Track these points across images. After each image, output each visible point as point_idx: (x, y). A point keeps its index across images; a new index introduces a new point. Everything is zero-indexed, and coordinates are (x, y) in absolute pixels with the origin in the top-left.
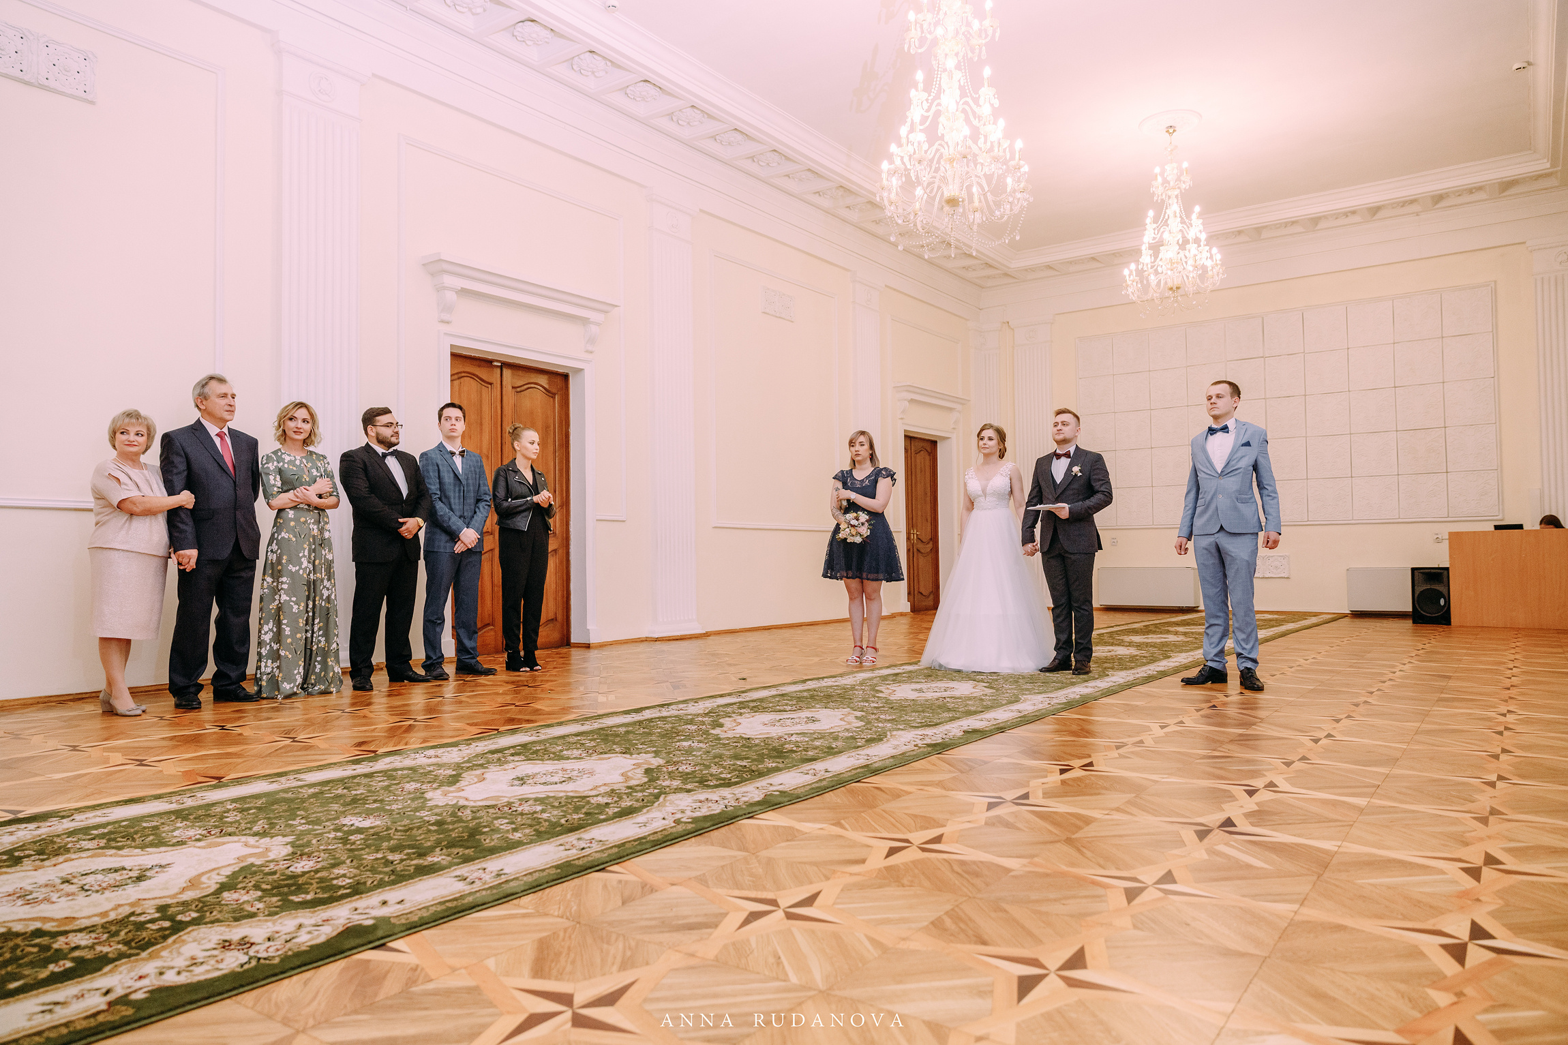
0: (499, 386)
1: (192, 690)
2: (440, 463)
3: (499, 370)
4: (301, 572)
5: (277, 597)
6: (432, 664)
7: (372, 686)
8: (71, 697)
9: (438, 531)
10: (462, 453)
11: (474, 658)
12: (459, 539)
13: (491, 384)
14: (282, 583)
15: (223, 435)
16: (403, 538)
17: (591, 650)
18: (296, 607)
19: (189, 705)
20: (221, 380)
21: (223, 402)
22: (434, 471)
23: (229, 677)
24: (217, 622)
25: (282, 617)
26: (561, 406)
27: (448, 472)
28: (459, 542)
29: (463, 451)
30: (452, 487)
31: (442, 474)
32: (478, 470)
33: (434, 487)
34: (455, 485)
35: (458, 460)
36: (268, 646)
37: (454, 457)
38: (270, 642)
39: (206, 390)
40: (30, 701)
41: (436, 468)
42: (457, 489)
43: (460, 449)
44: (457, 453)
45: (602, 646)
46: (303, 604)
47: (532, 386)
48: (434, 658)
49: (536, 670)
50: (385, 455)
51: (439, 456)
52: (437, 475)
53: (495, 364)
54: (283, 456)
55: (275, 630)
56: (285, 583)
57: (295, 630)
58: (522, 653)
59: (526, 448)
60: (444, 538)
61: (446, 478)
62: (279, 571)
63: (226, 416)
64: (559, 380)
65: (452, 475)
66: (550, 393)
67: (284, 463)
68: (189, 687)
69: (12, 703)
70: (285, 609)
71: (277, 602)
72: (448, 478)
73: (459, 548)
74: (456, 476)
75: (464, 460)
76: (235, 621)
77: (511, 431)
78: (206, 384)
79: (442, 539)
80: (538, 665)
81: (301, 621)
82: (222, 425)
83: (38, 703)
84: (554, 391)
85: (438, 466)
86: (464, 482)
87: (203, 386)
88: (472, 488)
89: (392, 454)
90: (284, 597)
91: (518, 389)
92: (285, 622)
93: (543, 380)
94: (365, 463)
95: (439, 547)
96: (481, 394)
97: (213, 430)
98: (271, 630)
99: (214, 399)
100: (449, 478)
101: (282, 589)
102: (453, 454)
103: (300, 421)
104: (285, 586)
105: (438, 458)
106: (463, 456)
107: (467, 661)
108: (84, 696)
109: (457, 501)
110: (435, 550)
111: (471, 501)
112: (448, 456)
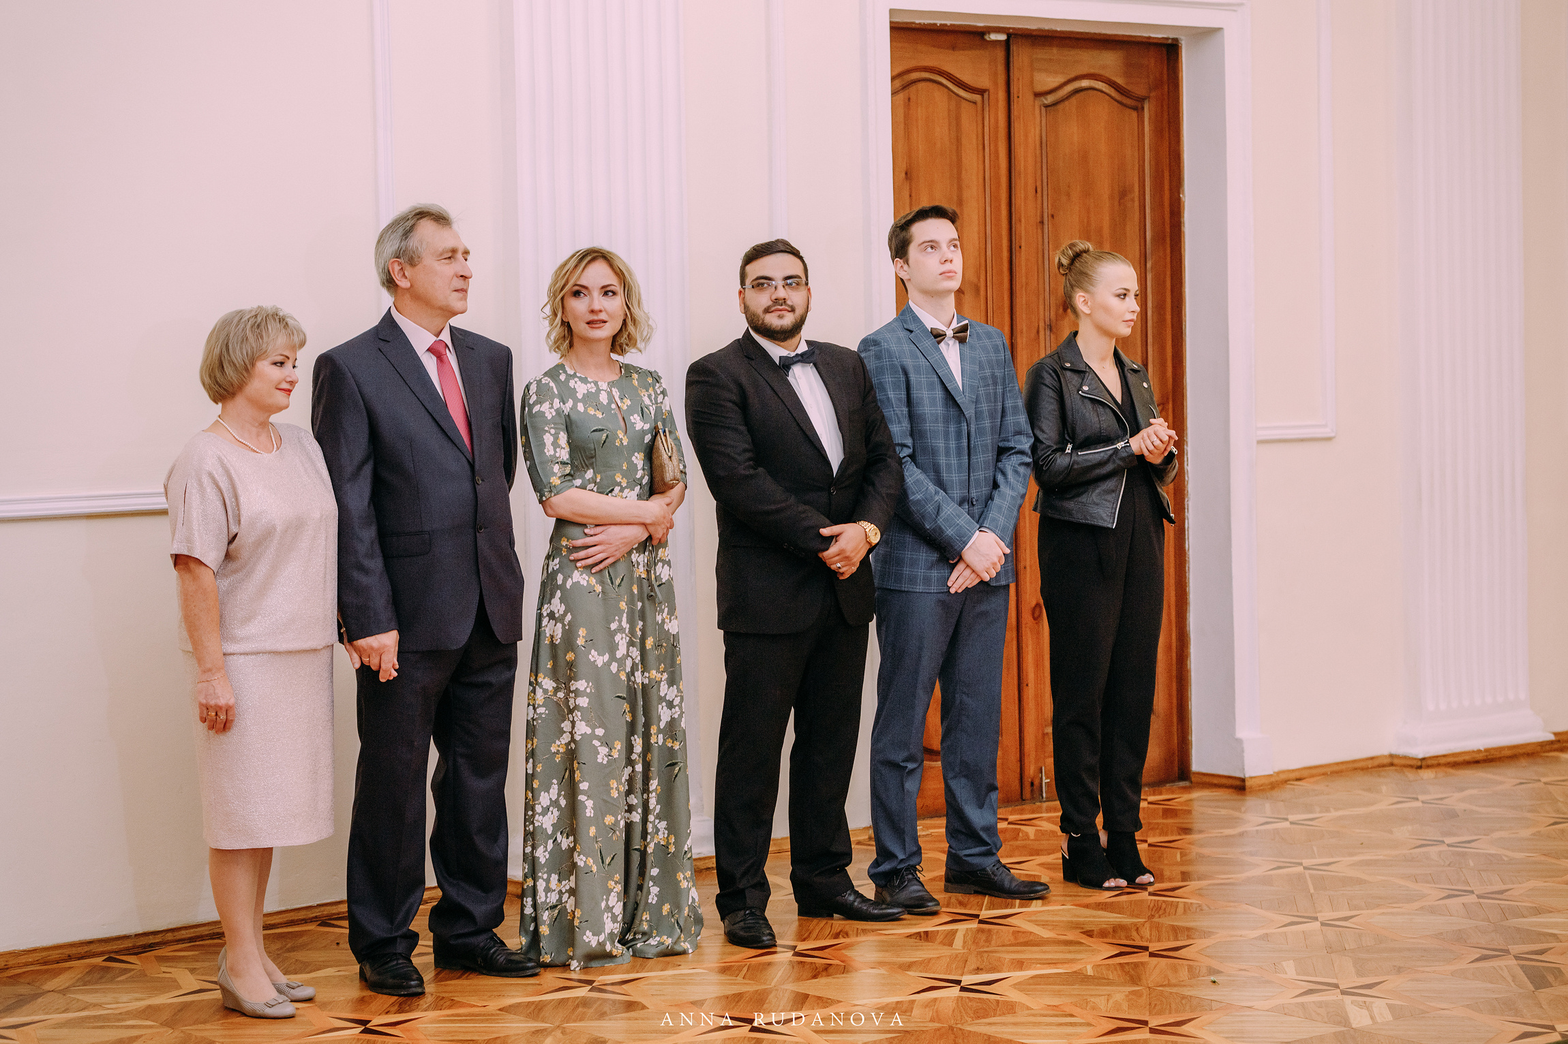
0: (1001, 95)
1: (400, 948)
2: (909, 363)
3: (1000, 54)
4: (614, 667)
5: (566, 726)
6: (895, 872)
7: (772, 935)
8: (128, 944)
9: (909, 539)
10: (961, 335)
11: (990, 853)
12: (961, 559)
13: (981, 92)
14: (577, 693)
15: (441, 348)
16: (834, 574)
17: (1251, 802)
18: (603, 750)
19: (401, 987)
20: (441, 219)
21: (448, 270)
22: (896, 386)
23: (469, 916)
24: (440, 789)
25: (577, 775)
26: (1158, 132)
27: (931, 387)
28: (961, 567)
29: (964, 329)
30: (940, 426)
31: (915, 393)
32: (999, 373)
33: (899, 430)
34: (947, 421)
35: (951, 353)
36: (550, 842)
37: (942, 346)
38: (554, 832)
39: (413, 242)
40: (55, 955)
41: (903, 379)
42: (952, 428)
43: (955, 325)
44: (950, 333)
45: (1277, 784)
46: (618, 745)
47: (1085, 83)
48: (901, 856)
49: (1143, 887)
50: (786, 364)
51: (907, 347)
52: (904, 396)
53: (994, 37)
54: (572, 383)
55: (563, 802)
56: (583, 694)
57: (605, 806)
58: (1103, 838)
59: (1107, 309)
60: (925, 556)
61: (926, 402)
62: (571, 665)
63: (454, 301)
64: (1151, 62)
65: (939, 394)
66: (1129, 100)
67: (576, 400)
68: (392, 941)
69: (23, 959)
70: (584, 755)
71: (566, 738)
72: (930, 405)
73: (959, 580)
74: (950, 398)
75: (966, 348)
76: (476, 785)
77: (1065, 262)
78: (412, 228)
79: (920, 559)
80: (1144, 871)
81: (614, 784)
82: (437, 322)
83: (70, 958)
84: (1140, 90)
85: (906, 373)
86: (969, 412)
87: (407, 234)
88: (987, 423)
89: (803, 358)
90: (582, 728)
91: (1050, 99)
92: (584, 786)
93: (1109, 62)
94: (740, 386)
95: (912, 580)
96: (958, 124)
97: (420, 338)
98: (555, 803)
99: (429, 261)
100: (933, 402)
101: (576, 707)
102: (938, 336)
103: (596, 294)
104: (583, 702)
105: (899, 347)
106: (962, 341)
107: (975, 860)
108: (152, 940)
109: (954, 461)
110: (905, 587)
111: (984, 457)
112: (928, 342)
